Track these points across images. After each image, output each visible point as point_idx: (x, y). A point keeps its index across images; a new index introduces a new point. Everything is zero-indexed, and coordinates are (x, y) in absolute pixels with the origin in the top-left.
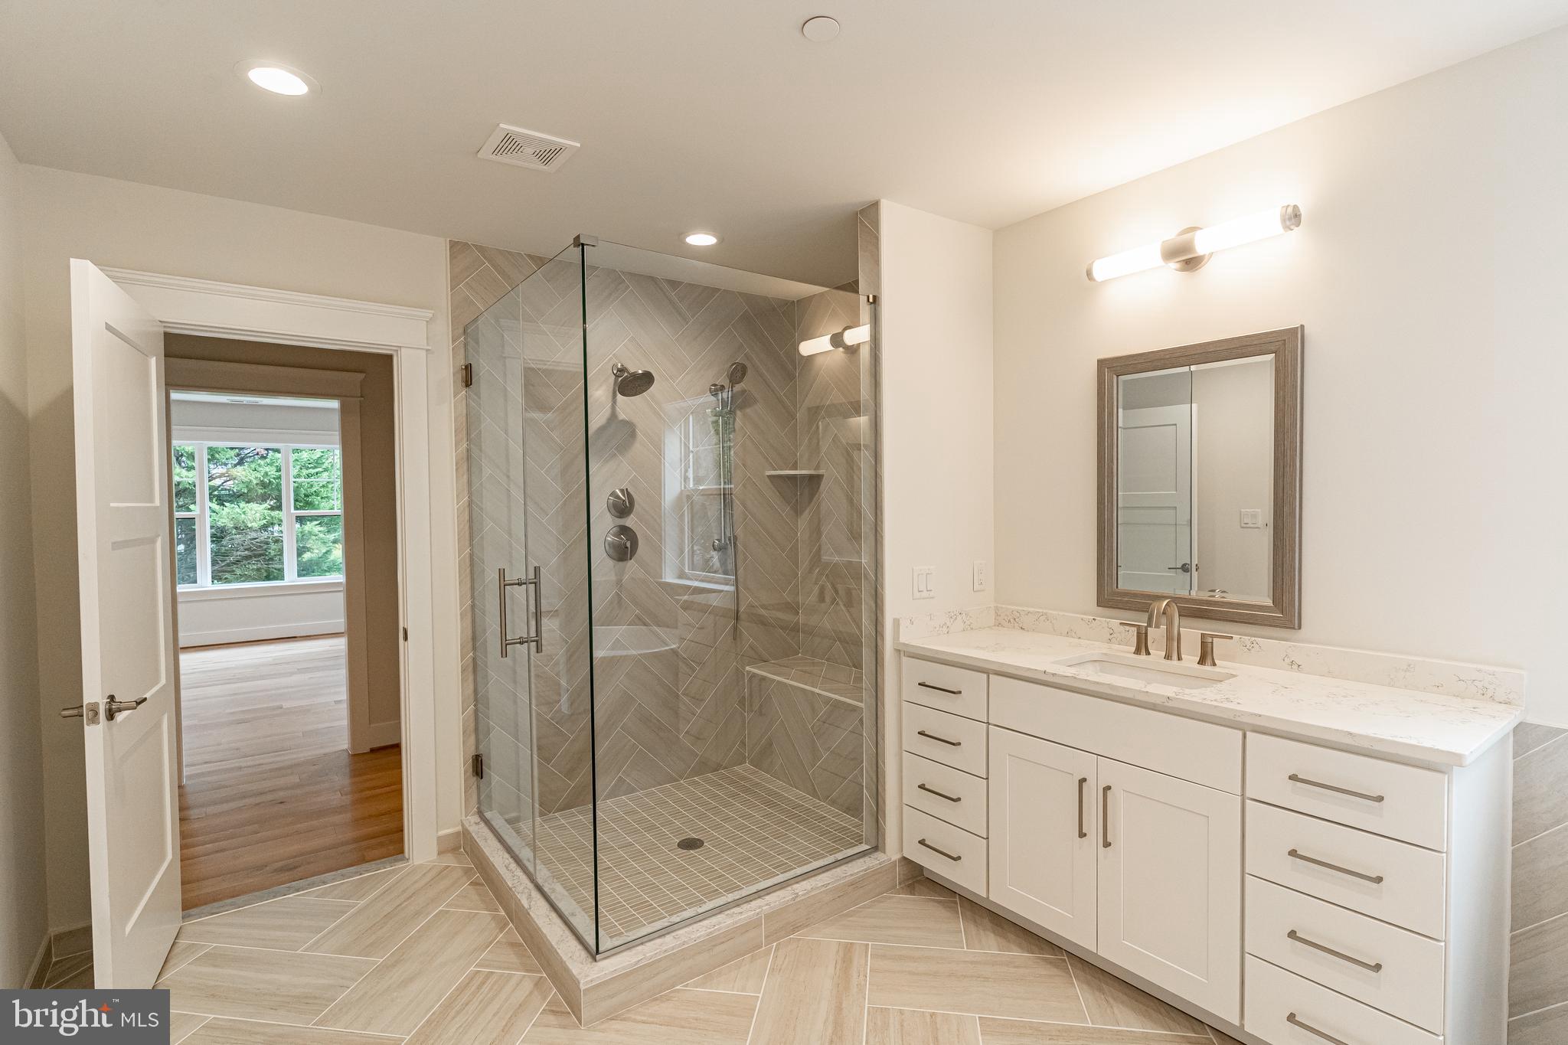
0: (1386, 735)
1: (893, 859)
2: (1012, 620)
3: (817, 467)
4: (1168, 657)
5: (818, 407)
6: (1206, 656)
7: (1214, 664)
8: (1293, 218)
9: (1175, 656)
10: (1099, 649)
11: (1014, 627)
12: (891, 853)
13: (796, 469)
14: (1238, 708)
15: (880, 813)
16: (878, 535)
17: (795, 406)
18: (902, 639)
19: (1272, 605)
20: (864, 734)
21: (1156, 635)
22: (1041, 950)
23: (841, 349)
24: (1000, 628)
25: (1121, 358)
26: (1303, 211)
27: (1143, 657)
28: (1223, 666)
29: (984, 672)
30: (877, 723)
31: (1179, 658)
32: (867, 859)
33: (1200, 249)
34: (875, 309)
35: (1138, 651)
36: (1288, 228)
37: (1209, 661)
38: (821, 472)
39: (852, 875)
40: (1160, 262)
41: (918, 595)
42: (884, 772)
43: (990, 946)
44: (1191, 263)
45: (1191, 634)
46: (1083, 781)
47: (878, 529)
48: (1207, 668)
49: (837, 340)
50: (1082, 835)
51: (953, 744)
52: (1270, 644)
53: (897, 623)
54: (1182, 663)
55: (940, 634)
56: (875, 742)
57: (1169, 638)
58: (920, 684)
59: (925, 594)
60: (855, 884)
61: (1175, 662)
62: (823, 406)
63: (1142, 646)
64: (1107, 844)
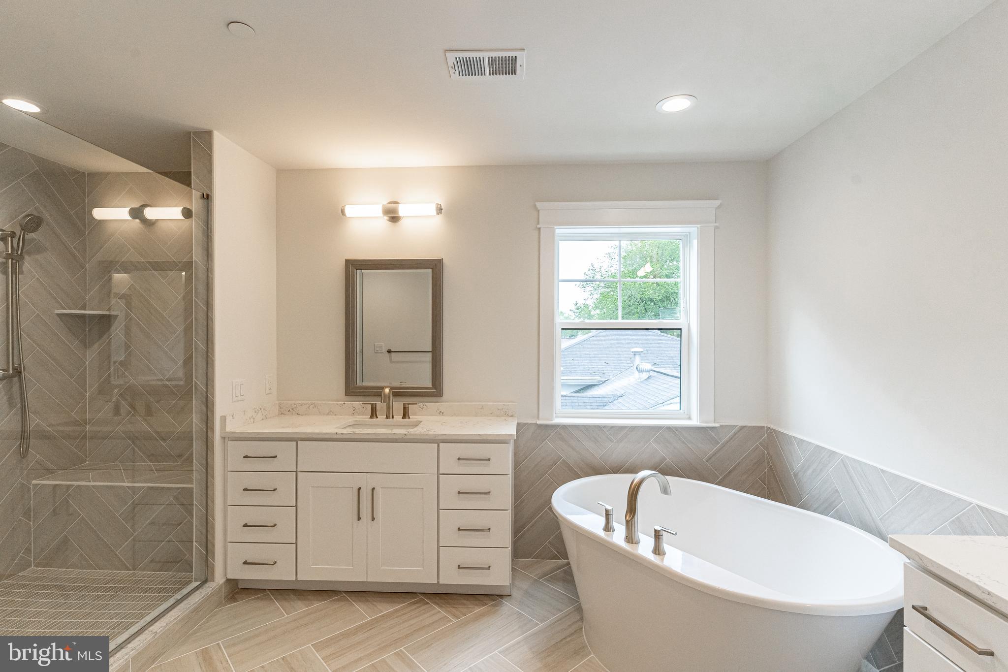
0: (490, 432)
1: (221, 583)
2: (291, 410)
3: (109, 310)
4: (388, 417)
5: (111, 262)
6: (405, 415)
7: (409, 418)
8: (440, 210)
9: (391, 416)
10: (351, 420)
11: (292, 414)
12: (219, 579)
13: (85, 309)
14: (435, 433)
15: (209, 554)
16: (209, 359)
17: (84, 258)
18: (228, 429)
19: (431, 386)
20: (195, 502)
21: (381, 406)
22: (330, 597)
23: (138, 220)
24: (282, 416)
25: (359, 260)
26: (442, 207)
27: (375, 419)
28: (413, 418)
29: (295, 441)
30: (207, 491)
31: (393, 418)
32: (201, 590)
33: (401, 213)
34: (208, 204)
35: (372, 417)
36: (438, 214)
37: (407, 417)
38: (113, 313)
39: (194, 604)
40: (380, 214)
41: (235, 399)
42: (213, 525)
43: (301, 608)
44: (394, 218)
45: (398, 405)
46: (359, 489)
47: (209, 355)
48: (407, 420)
49: (137, 213)
50: (359, 519)
51: (273, 491)
52: (431, 405)
53: (224, 419)
54: (394, 419)
55: (249, 423)
56: (205, 505)
57: (388, 408)
58: (244, 457)
59: (240, 398)
60: (196, 610)
61: (391, 420)
62: (118, 262)
63: (374, 414)
64: (373, 519)
